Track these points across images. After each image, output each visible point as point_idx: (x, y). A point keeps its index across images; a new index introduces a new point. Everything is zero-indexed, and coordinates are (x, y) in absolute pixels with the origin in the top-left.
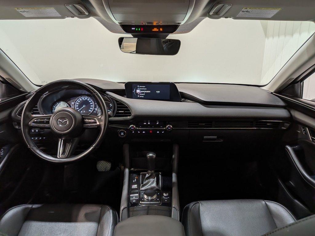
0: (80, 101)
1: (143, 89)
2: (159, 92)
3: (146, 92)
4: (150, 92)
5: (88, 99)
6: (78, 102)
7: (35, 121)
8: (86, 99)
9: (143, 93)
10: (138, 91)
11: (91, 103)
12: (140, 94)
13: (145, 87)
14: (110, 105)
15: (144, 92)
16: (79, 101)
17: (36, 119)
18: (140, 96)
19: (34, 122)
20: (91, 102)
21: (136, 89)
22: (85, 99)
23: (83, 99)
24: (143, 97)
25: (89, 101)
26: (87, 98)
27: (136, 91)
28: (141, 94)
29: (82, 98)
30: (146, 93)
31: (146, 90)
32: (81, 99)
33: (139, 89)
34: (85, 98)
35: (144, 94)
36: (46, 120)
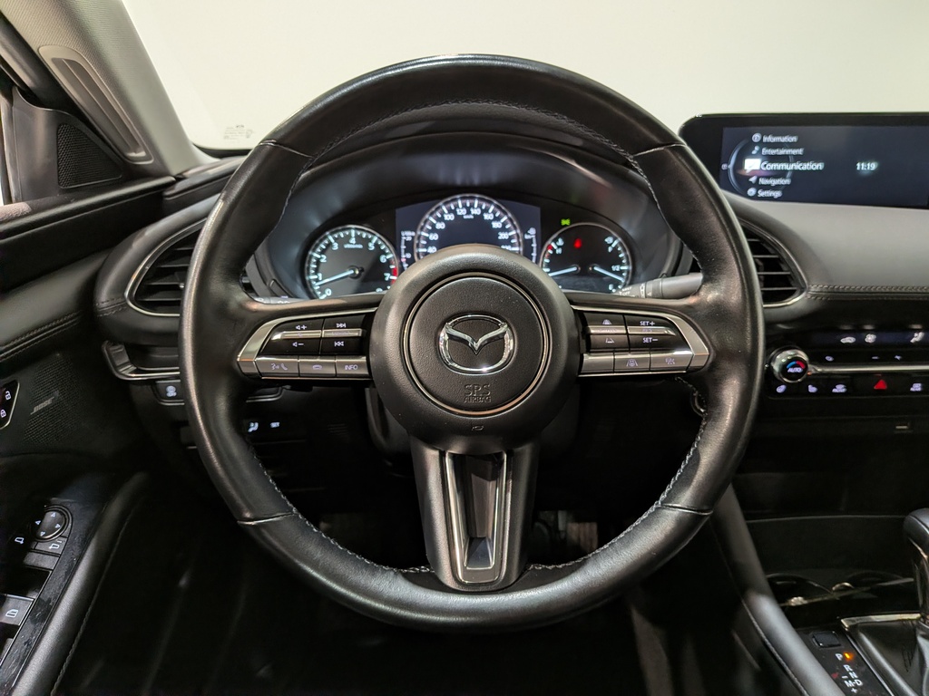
0: (447, 223)
1: (782, 152)
2: (873, 166)
3: (797, 166)
4: (819, 166)
5: (486, 211)
6: (434, 230)
7: (277, 337)
8: (476, 211)
9: (781, 174)
10: (752, 164)
11: (503, 236)
12: (763, 181)
13: (794, 139)
14: (608, 240)
15: (786, 171)
16: (441, 226)
17: (278, 328)
18: (762, 194)
19: (269, 349)
20: (503, 229)
21: (745, 153)
22: (469, 213)
23: (462, 212)
24: (777, 194)
25: (490, 221)
26: (480, 206)
27: (739, 164)
28: (768, 177)
29: (457, 207)
30: (795, 172)
31: (797, 158)
32: (450, 211)
33: (760, 151)
34: (472, 206)
35: (787, 181)
36: (342, 331)
